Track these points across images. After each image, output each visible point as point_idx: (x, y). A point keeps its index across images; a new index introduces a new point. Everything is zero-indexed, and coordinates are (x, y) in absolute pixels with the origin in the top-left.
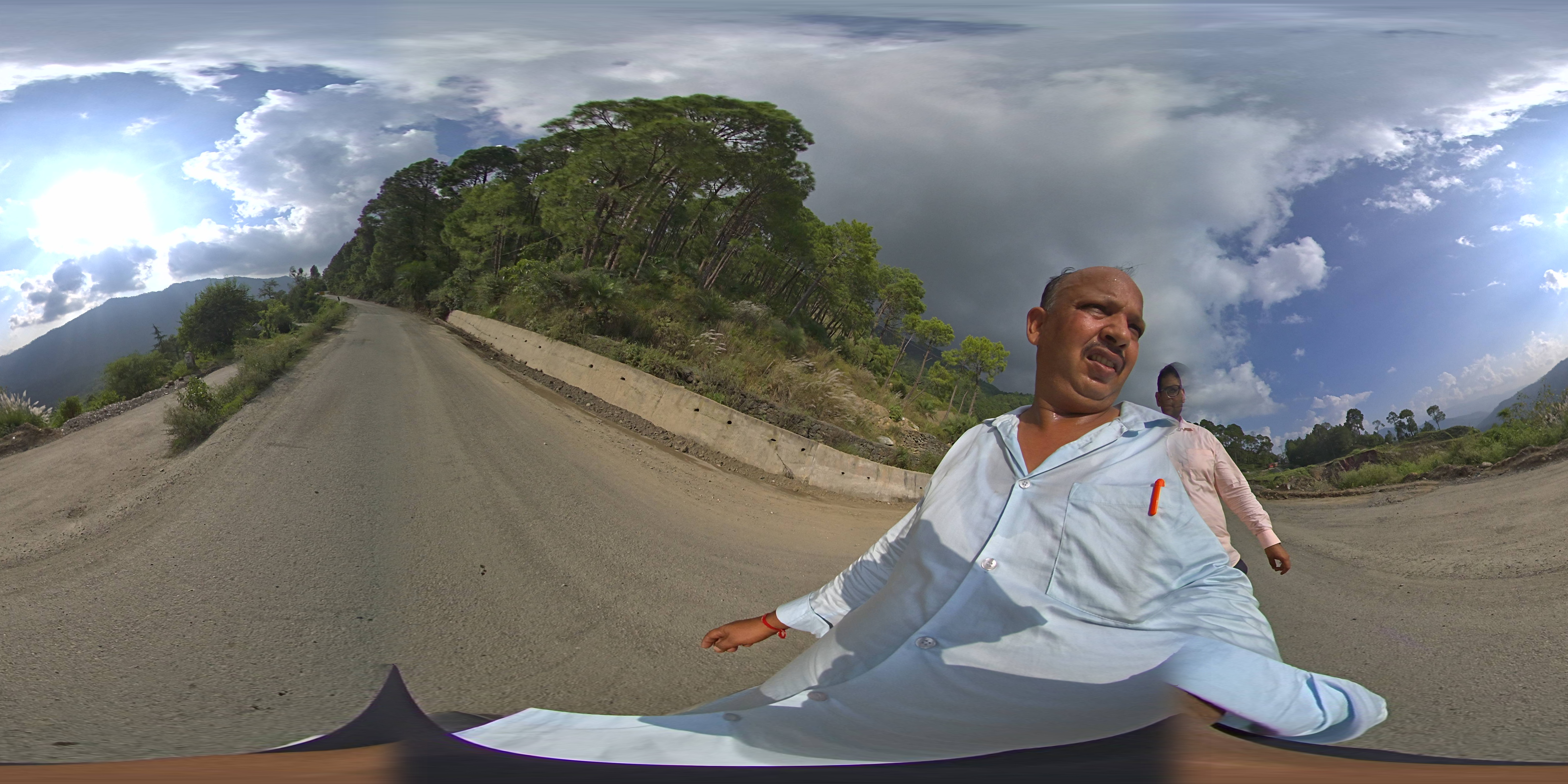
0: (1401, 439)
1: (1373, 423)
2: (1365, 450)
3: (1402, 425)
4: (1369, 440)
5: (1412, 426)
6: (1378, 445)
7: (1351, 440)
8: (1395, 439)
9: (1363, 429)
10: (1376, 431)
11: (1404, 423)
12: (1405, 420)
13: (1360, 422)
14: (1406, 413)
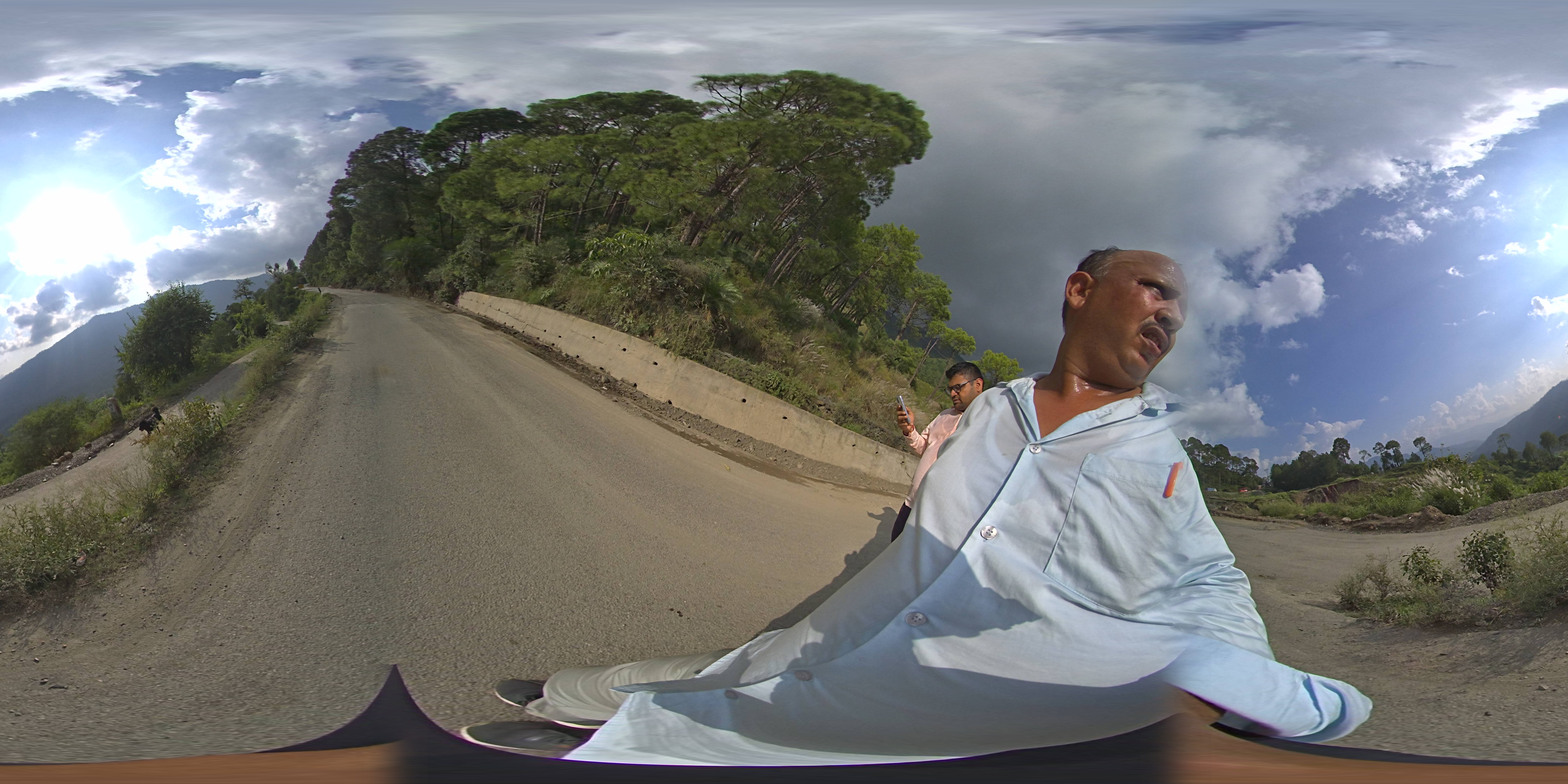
0: (1387, 469)
1: (1360, 453)
2: (1350, 479)
3: (1388, 455)
4: (1355, 470)
5: (1398, 457)
6: (1363, 475)
7: (1336, 469)
8: (1380, 469)
9: (1349, 458)
10: (1363, 461)
11: (1390, 454)
12: (1391, 451)
13: (1346, 451)
14: (1392, 444)
